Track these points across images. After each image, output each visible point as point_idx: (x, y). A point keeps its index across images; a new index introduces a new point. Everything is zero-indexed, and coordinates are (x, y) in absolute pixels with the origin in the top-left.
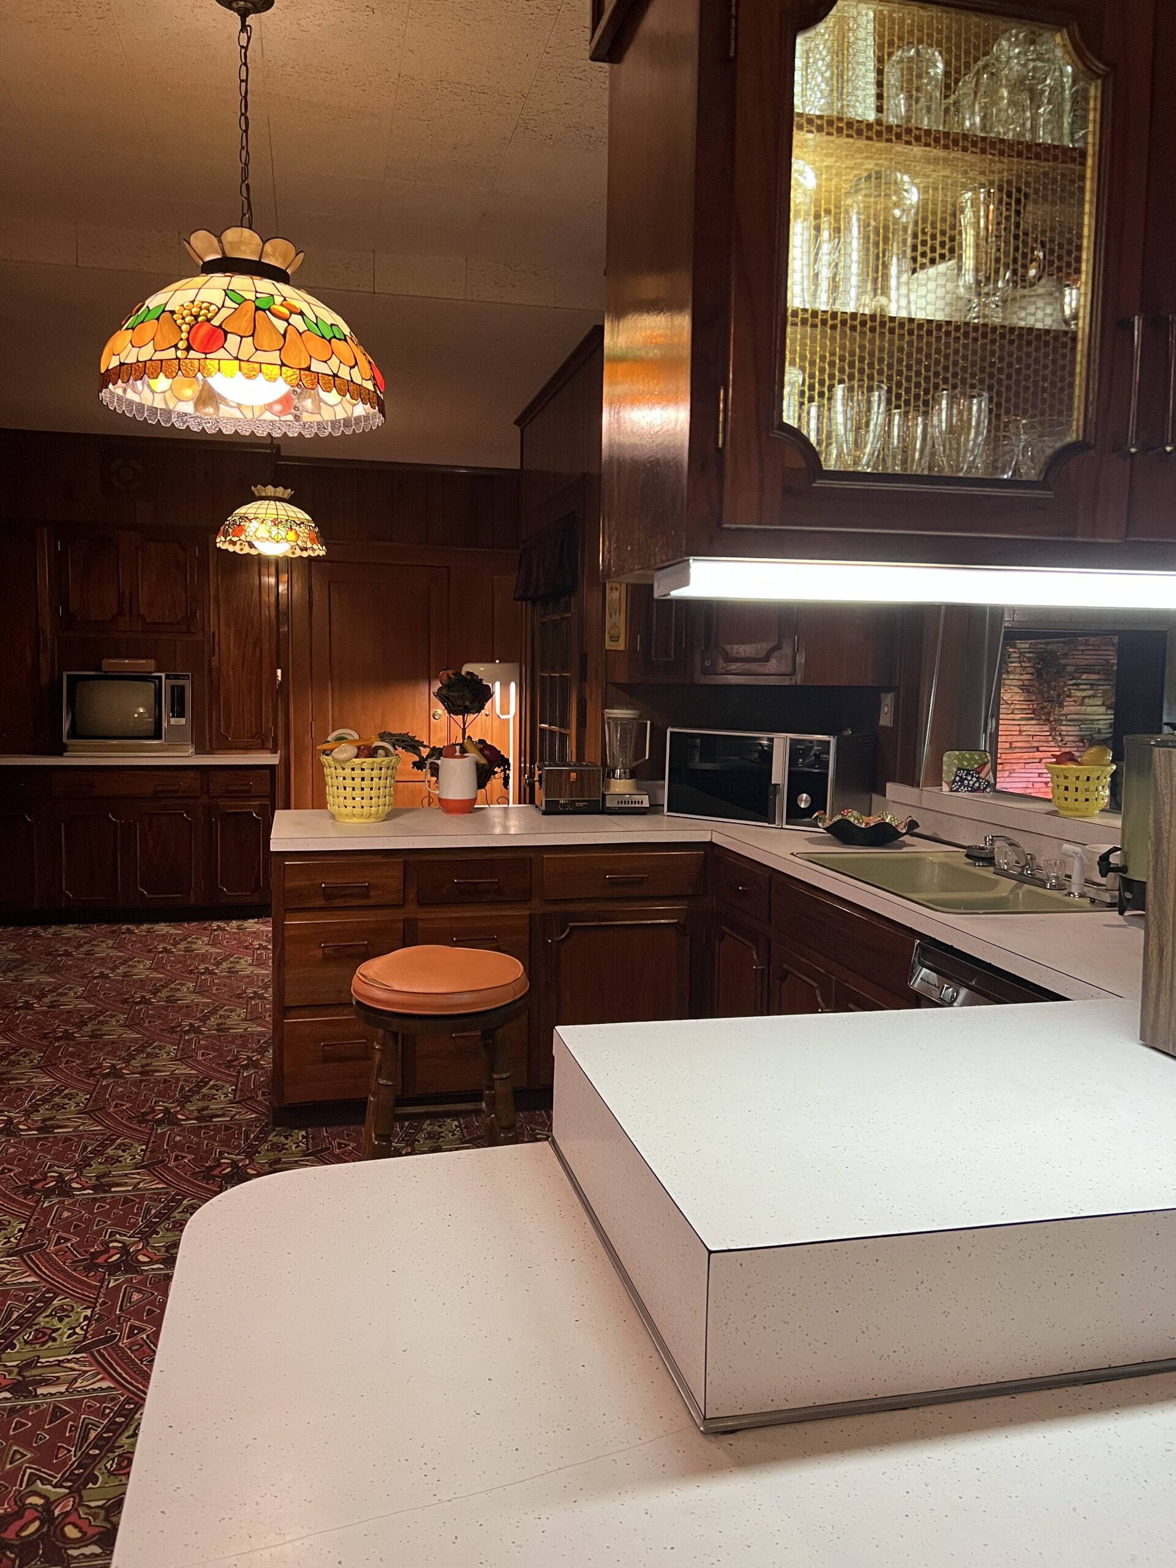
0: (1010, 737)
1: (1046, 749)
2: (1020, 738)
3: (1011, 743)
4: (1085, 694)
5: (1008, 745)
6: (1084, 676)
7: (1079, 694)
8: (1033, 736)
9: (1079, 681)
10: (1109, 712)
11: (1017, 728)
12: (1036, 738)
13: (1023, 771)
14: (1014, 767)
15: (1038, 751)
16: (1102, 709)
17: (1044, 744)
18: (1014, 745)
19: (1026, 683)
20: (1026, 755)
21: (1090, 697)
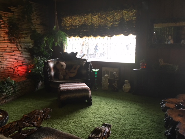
0: (4, 48)
1: (16, 51)
2: (8, 48)
3: (5, 50)
4: (25, 36)
5: (4, 50)
6: (24, 31)
7: (24, 36)
8: (12, 47)
9: (23, 33)
10: (32, 41)
11: (6, 45)
12: (12, 48)
13: (10, 58)
14: (7, 57)
15: (14, 52)
16: (30, 40)
17: (15, 50)
18: (6, 50)
19: (7, 32)
20: (10, 53)
21: (26, 37)
